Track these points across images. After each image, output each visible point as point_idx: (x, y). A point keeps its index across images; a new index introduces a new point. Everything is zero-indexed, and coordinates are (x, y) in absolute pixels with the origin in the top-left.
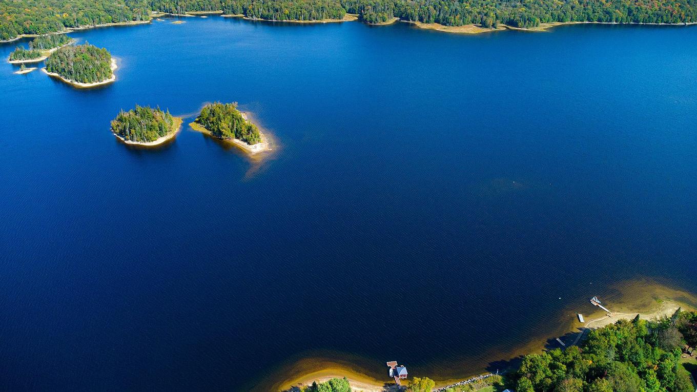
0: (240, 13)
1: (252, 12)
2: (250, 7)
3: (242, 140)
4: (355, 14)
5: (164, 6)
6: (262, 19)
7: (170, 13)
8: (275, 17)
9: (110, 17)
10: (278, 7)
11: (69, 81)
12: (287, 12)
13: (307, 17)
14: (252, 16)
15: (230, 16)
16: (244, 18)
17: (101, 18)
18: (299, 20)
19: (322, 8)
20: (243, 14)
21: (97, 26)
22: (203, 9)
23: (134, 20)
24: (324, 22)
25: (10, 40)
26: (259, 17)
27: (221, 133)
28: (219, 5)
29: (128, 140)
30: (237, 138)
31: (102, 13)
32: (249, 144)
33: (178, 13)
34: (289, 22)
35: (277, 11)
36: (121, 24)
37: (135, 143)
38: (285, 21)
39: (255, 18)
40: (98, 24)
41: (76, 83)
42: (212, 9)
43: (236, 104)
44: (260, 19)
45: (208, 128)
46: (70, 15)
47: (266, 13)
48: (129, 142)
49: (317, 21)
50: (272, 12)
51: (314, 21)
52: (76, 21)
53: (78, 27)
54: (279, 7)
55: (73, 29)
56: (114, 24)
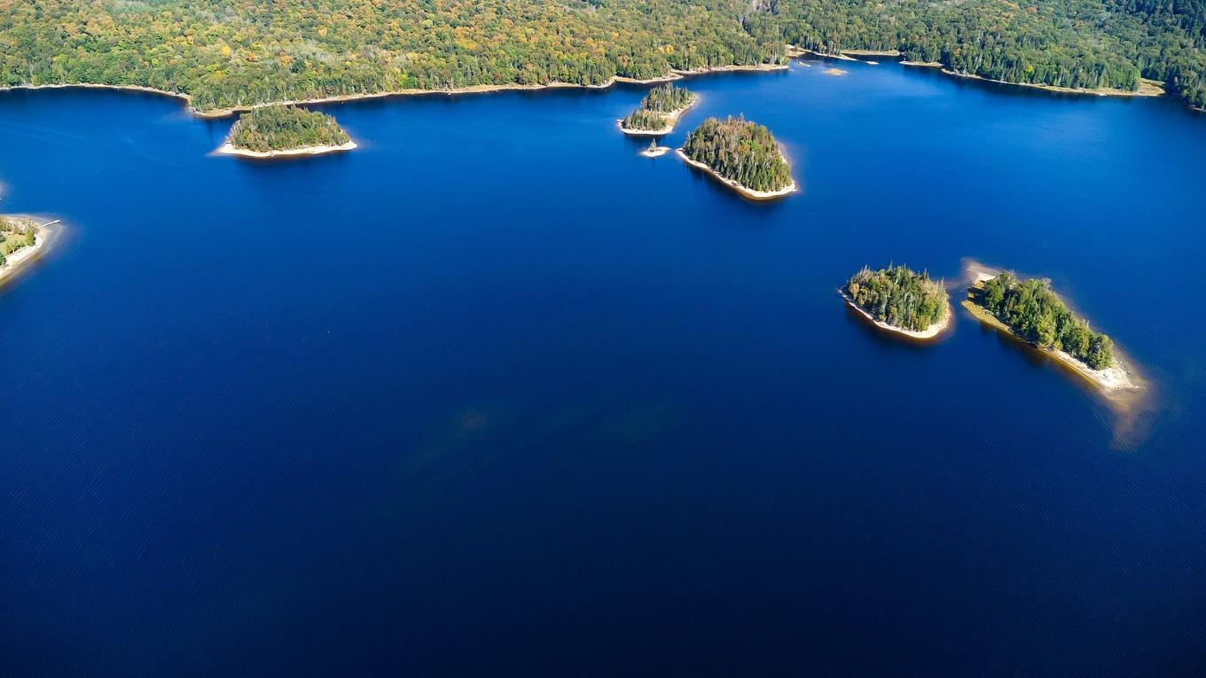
0: (935, 60)
1: (963, 62)
2: (957, 53)
3: (1075, 357)
4: (1157, 80)
5: (805, 38)
6: (979, 77)
7: (814, 50)
8: (1005, 76)
9: (732, 56)
10: (1012, 57)
11: (729, 182)
12: (1031, 69)
13: (1070, 82)
14: (961, 70)
15: (917, 63)
16: (944, 70)
17: (721, 57)
18: (1052, 85)
19: (1096, 65)
20: (939, 61)
21: (714, 69)
22: (867, 47)
23: (764, 62)
24: (1101, 94)
25: (603, 86)
26: (975, 71)
27: (1034, 335)
28: (894, 42)
29: (880, 320)
30: (1065, 349)
31: (722, 49)
32: (1093, 367)
33: (827, 51)
34: (1030, 88)
35: (1010, 64)
36: (747, 68)
37: (892, 328)
38: (1022, 84)
39: (965, 74)
40: (715, 66)
41: (741, 188)
42: (882, 47)
43: (1047, 282)
44: (974, 76)
45: (1002, 318)
46: (677, 49)
47: (988, 67)
48: (883, 325)
49: (1088, 91)
50: (1001, 67)
51: (1080, 90)
52: (687, 60)
53: (688, 70)
54: (1016, 58)
55: (681, 72)
56: (737, 68)
